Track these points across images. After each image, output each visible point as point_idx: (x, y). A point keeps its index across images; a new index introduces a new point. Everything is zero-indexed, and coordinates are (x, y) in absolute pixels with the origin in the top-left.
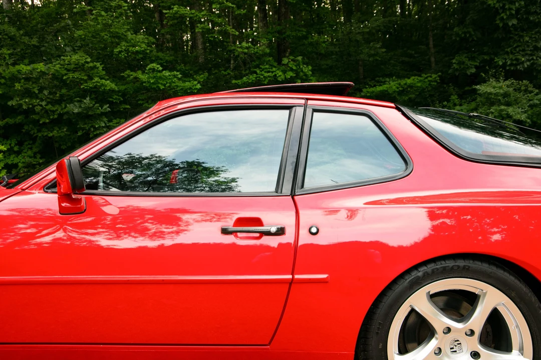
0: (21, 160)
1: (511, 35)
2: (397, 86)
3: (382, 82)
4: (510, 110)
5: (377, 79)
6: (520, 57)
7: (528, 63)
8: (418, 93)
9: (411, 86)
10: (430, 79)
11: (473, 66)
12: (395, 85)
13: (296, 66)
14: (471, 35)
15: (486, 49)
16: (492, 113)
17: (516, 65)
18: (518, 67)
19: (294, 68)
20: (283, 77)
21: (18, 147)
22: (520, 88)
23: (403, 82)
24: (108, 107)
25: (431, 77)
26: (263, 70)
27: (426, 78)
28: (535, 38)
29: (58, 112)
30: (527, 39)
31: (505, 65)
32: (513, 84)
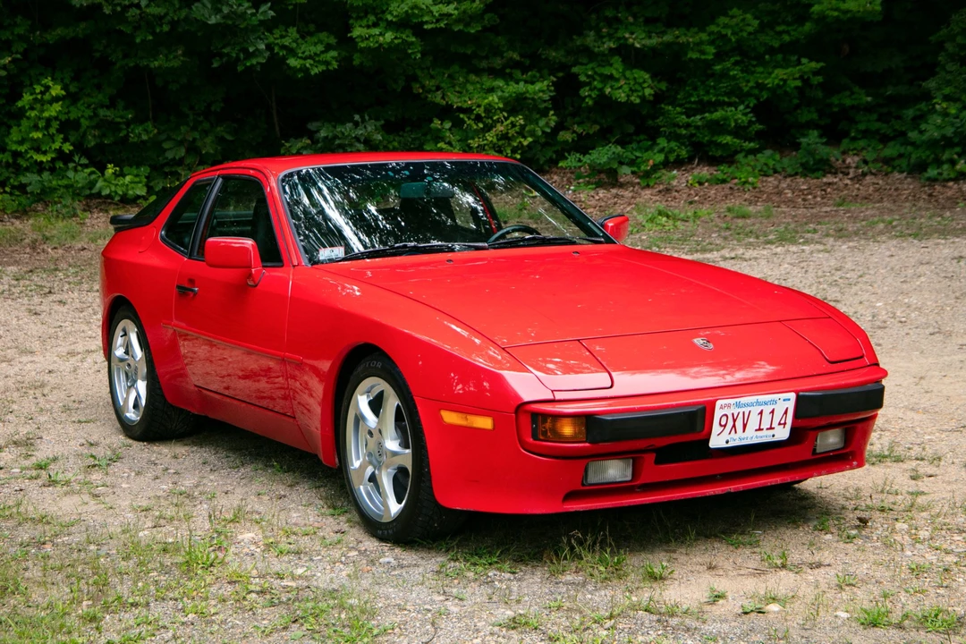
0: (84, 111)
21: (76, 84)
24: (270, 9)
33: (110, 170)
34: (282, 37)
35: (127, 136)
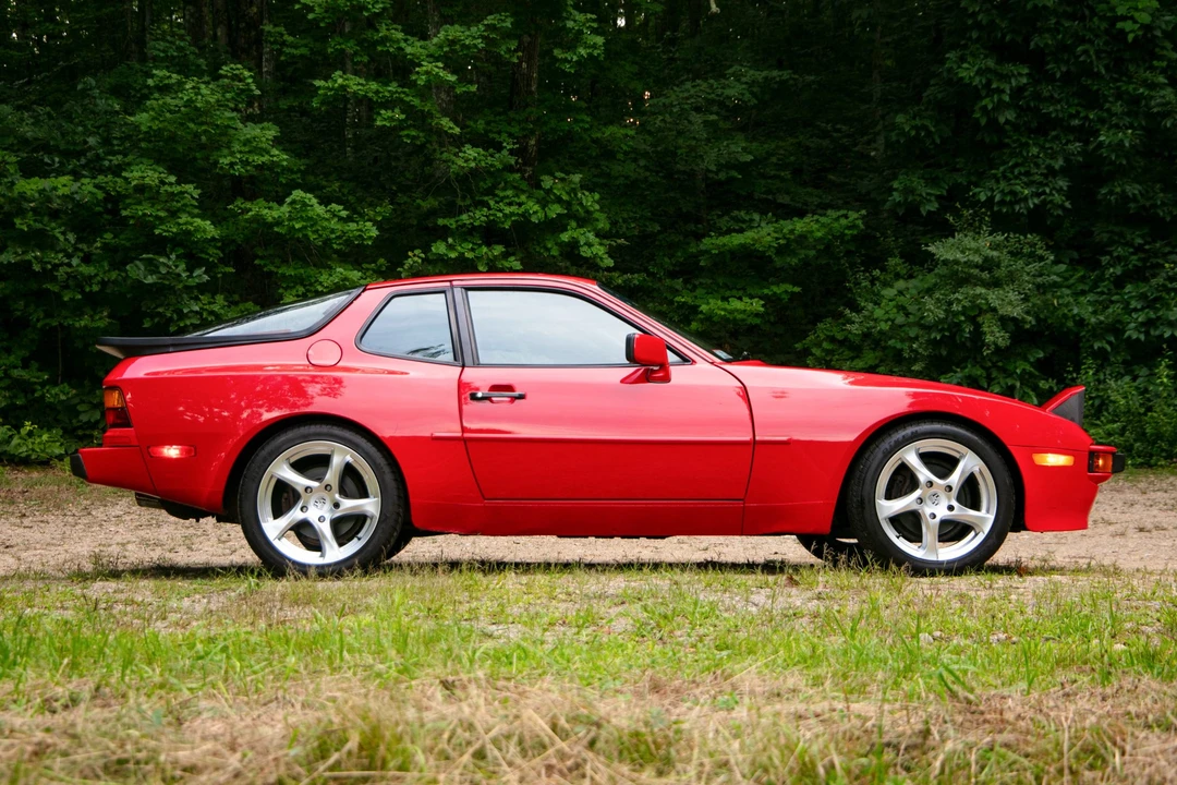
1: (1007, 140)
2: (776, 235)
3: (744, 221)
4: (993, 297)
5: (735, 213)
6: (1018, 188)
7: (1036, 201)
8: (822, 247)
9: (803, 237)
10: (843, 222)
11: (933, 198)
12: (769, 234)
13: (568, 194)
14: (929, 133)
15: (960, 162)
16: (959, 301)
17: (1011, 204)
18: (1017, 208)
19: (565, 197)
20: (541, 215)
22: (1022, 249)
23: (787, 225)
24: (205, 272)
25: (846, 217)
26: (502, 201)
27: (837, 219)
28: (1051, 148)
29: (99, 278)
30: (1035, 150)
31: (990, 200)
32: (1008, 241)
33: (28, 427)
34: (210, 303)
35: (43, 396)
